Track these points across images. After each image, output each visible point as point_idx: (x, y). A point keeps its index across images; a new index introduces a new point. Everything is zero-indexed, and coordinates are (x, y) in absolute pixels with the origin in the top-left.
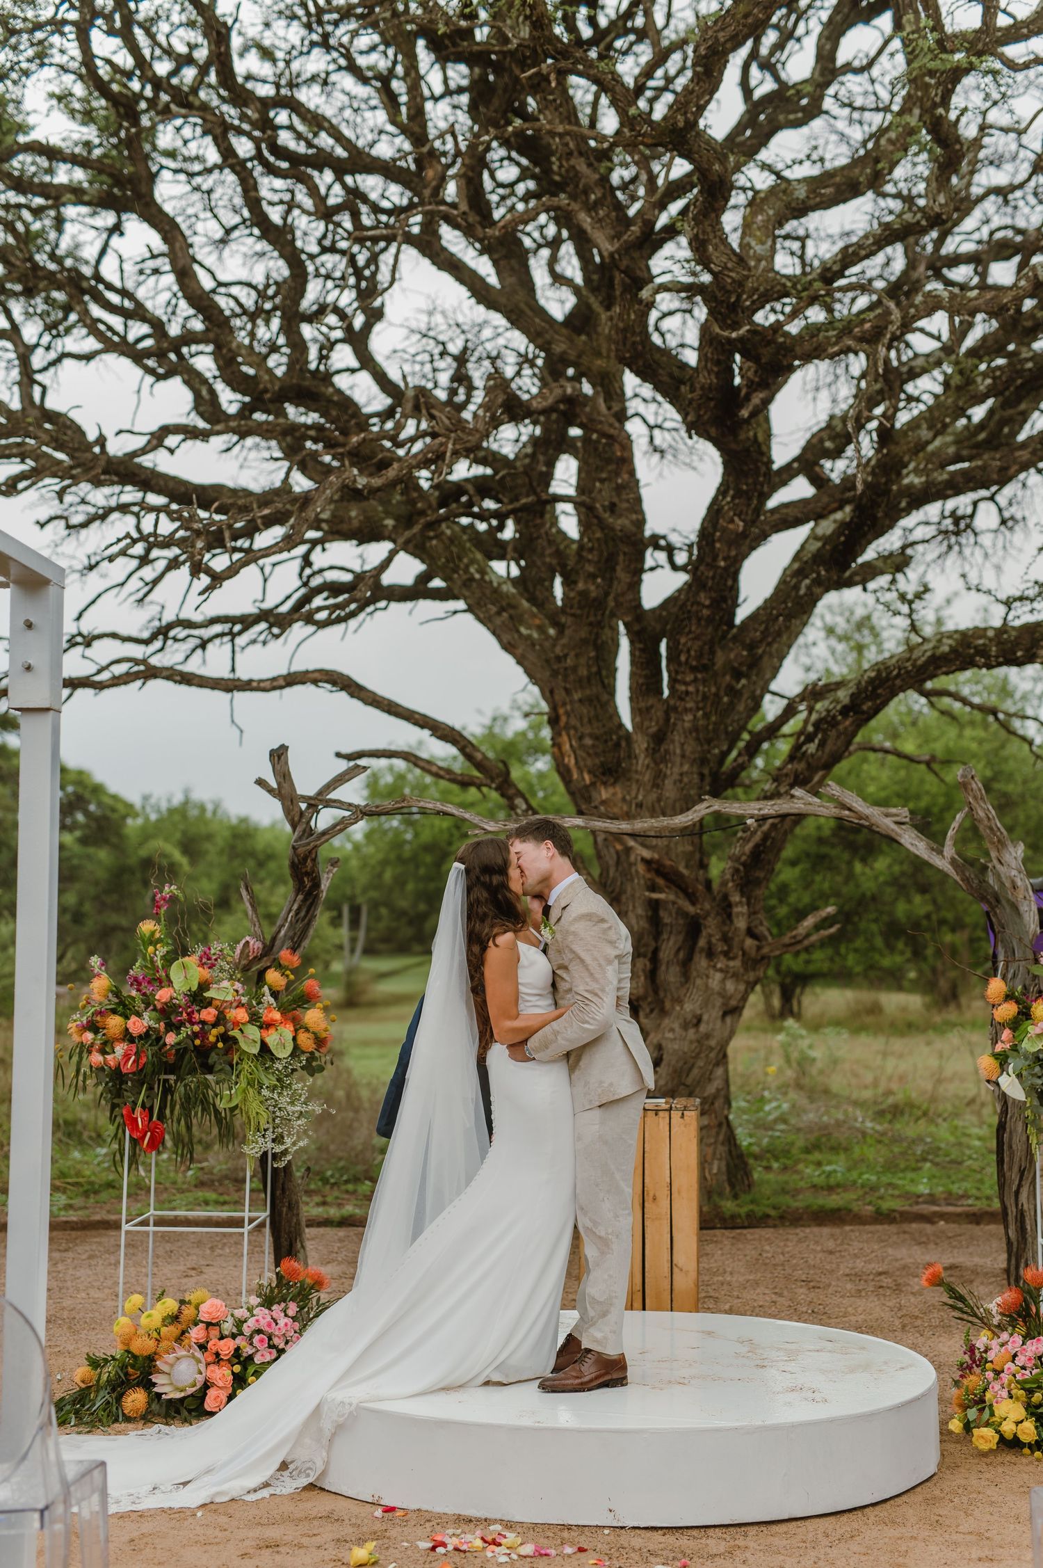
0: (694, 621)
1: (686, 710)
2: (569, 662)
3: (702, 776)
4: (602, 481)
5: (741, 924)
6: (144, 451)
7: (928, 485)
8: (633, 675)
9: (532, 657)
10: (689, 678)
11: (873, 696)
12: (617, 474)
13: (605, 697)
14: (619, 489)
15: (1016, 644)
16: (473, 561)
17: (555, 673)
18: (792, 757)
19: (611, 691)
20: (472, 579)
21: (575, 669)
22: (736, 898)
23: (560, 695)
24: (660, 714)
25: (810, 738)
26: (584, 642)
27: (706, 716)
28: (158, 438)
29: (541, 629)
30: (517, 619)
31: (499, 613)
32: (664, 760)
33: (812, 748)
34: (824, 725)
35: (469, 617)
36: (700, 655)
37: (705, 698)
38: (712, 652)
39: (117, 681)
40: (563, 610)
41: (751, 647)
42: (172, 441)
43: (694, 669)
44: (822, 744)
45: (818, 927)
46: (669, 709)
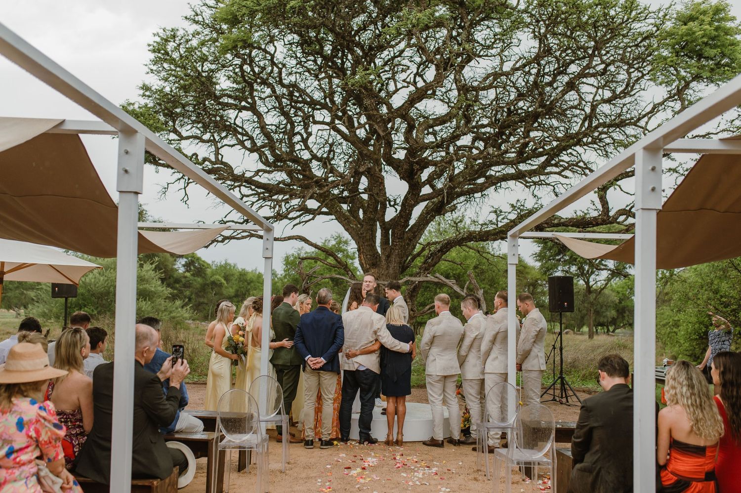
0: (399, 226)
1: (396, 249)
2: (364, 235)
3: (400, 267)
4: (375, 187)
6: (253, 176)
7: (462, 191)
8: (381, 239)
9: (353, 233)
10: (397, 241)
11: (446, 247)
12: (380, 186)
13: (373, 244)
14: (380, 190)
15: (483, 236)
16: (338, 206)
17: (360, 237)
18: (424, 263)
19: (375, 242)
20: (337, 211)
21: (366, 236)
23: (361, 243)
24: (389, 250)
25: (429, 258)
26: (369, 229)
27: (401, 250)
28: (257, 172)
29: (356, 225)
30: (349, 222)
31: (345, 220)
32: (390, 262)
33: (430, 260)
34: (433, 255)
35: (336, 221)
36: (400, 235)
37: (401, 246)
39: (243, 237)
40: (363, 221)
41: (414, 233)
42: (260, 174)
43: (399, 239)
44: (432, 260)
45: (429, 309)
46: (392, 249)
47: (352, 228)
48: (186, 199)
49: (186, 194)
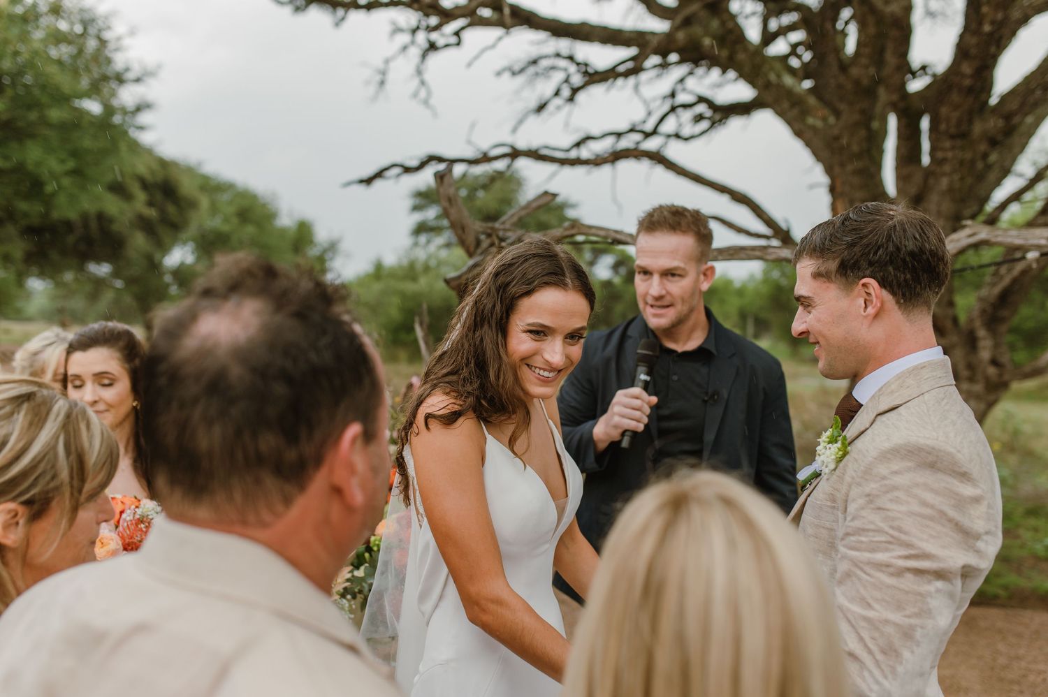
1: (944, 174)
2: (844, 141)
5: (985, 355)
9: (817, 140)
10: (948, 144)
13: (873, 170)
17: (835, 150)
19: (878, 165)
21: (849, 146)
22: (982, 333)
24: (921, 179)
27: (962, 179)
29: (824, 119)
30: (805, 113)
36: (959, 124)
37: (962, 163)
38: (970, 122)
41: (1008, 117)
43: (953, 137)
46: (929, 173)
47: (813, 128)
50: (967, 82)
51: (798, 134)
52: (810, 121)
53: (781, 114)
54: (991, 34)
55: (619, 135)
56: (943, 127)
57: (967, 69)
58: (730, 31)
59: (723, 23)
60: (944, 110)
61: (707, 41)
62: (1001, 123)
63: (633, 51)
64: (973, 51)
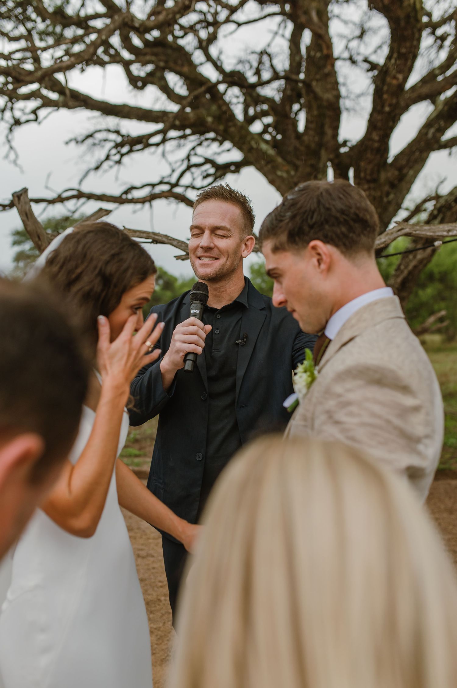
0: (369, 152)
9: (283, 186)
10: (365, 186)
20: (252, 148)
26: (308, 174)
29: (288, 172)
30: (275, 168)
31: (266, 165)
37: (374, 198)
38: (379, 172)
41: (400, 169)
43: (369, 182)
45: (436, 323)
47: (281, 177)
48: (12, 156)
49: (11, 148)
50: (376, 145)
51: (272, 182)
52: (279, 173)
53: (260, 169)
54: (389, 113)
55: (153, 186)
56: (362, 175)
57: (375, 136)
58: (225, 112)
59: (220, 107)
60: (362, 164)
61: (210, 119)
62: (396, 173)
63: (160, 126)
64: (379, 124)
